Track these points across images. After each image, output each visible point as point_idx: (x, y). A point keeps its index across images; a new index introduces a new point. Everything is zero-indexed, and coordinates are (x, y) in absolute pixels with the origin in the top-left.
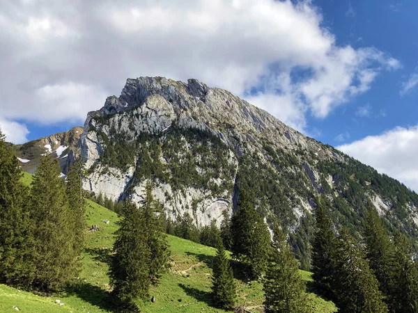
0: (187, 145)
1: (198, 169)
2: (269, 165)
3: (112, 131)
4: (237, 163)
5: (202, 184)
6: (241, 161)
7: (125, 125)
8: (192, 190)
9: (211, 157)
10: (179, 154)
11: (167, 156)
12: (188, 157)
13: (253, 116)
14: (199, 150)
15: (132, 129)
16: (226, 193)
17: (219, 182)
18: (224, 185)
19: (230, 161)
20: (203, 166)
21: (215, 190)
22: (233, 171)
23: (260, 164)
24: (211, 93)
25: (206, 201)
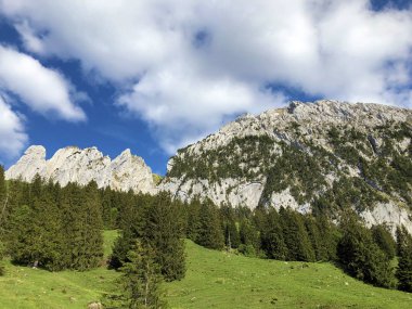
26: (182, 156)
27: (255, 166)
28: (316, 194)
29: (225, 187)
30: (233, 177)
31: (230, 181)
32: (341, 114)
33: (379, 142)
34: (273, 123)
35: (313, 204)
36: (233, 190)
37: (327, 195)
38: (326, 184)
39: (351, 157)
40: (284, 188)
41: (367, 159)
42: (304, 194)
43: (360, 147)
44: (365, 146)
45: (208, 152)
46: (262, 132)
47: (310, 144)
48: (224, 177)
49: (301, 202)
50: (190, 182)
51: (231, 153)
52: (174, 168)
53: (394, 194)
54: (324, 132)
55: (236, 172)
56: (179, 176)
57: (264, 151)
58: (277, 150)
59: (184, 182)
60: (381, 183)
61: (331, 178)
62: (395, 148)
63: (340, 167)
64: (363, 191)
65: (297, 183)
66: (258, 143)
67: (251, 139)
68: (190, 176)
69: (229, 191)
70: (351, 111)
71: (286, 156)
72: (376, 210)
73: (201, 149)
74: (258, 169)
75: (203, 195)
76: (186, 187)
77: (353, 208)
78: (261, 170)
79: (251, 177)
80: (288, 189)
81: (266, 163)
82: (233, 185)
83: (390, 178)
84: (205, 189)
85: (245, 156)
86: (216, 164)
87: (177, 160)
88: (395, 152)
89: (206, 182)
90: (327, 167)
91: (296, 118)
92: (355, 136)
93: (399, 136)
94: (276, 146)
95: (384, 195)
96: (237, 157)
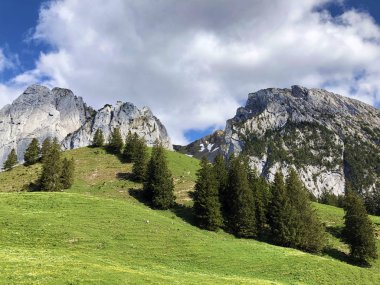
0: (301, 135)
1: (312, 151)
2: (370, 142)
3: (247, 132)
4: (342, 144)
5: (317, 162)
6: (345, 142)
7: (255, 126)
8: (311, 167)
9: (321, 141)
10: (297, 142)
11: (288, 144)
12: (304, 143)
13: (348, 106)
14: (311, 137)
15: (260, 128)
16: (337, 167)
17: (330, 159)
18: (336, 161)
19: (337, 143)
20: (316, 149)
21: (329, 166)
22: (340, 150)
23: (362, 142)
24: (311, 93)
25: (323, 175)
26: (243, 131)
27: (328, 156)
29: (310, 174)
30: (313, 165)
31: (312, 169)
36: (318, 178)
50: (277, 164)
51: (296, 137)
56: (258, 155)
69: (314, 177)
76: (275, 170)
85: (312, 143)
86: (285, 147)
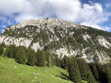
0: (27, 29)
9: (32, 31)
16: (31, 38)
26: (8, 29)
27: (31, 35)
28: (46, 44)
29: (20, 40)
30: (23, 37)
31: (22, 39)
32: (60, 23)
33: (66, 32)
34: (40, 23)
35: (44, 47)
36: (23, 41)
37: (49, 45)
38: (49, 42)
39: (58, 35)
40: (37, 42)
41: (62, 36)
42: (42, 44)
43: (61, 33)
44: (63, 33)
45: (17, 29)
46: (36, 25)
47: (48, 30)
48: (20, 37)
49: (41, 46)
50: (8, 37)
51: (25, 30)
52: (5, 32)
53: (66, 46)
54: (54, 27)
55: (24, 36)
56: (5, 35)
57: (34, 31)
58: (38, 31)
59: (6, 37)
60: (63, 43)
61: (51, 40)
62: (70, 34)
63: (54, 38)
64: (58, 45)
65: (41, 41)
66: (33, 28)
67: (32, 26)
68: (9, 35)
69: (21, 41)
70: (63, 23)
71: (40, 33)
72: (60, 49)
73: (15, 28)
74: (31, 36)
75: (12, 42)
76: (7, 39)
77: (54, 49)
78: (32, 36)
79: (29, 38)
80: (38, 42)
81: (34, 34)
82: (23, 40)
83: (66, 42)
84: (13, 40)
85: (29, 31)
86: (19, 33)
87: (6, 30)
88: (69, 35)
89: (14, 38)
90: (51, 37)
91: (48, 22)
92: (61, 29)
93: (72, 31)
94: (38, 29)
95: (63, 46)
96: (26, 31)
